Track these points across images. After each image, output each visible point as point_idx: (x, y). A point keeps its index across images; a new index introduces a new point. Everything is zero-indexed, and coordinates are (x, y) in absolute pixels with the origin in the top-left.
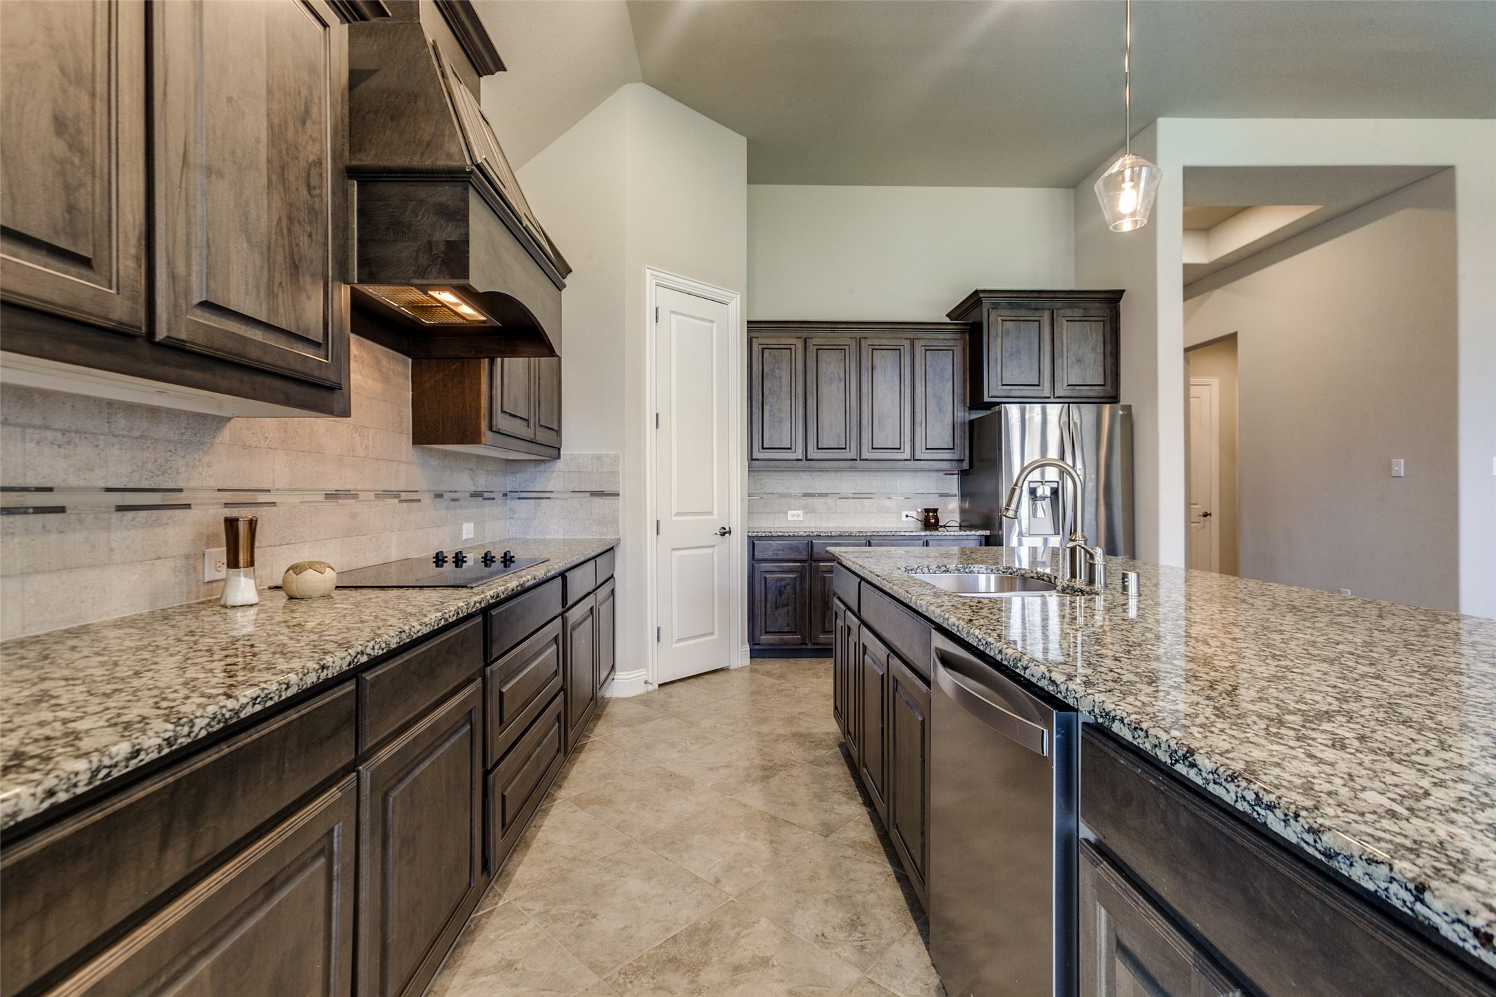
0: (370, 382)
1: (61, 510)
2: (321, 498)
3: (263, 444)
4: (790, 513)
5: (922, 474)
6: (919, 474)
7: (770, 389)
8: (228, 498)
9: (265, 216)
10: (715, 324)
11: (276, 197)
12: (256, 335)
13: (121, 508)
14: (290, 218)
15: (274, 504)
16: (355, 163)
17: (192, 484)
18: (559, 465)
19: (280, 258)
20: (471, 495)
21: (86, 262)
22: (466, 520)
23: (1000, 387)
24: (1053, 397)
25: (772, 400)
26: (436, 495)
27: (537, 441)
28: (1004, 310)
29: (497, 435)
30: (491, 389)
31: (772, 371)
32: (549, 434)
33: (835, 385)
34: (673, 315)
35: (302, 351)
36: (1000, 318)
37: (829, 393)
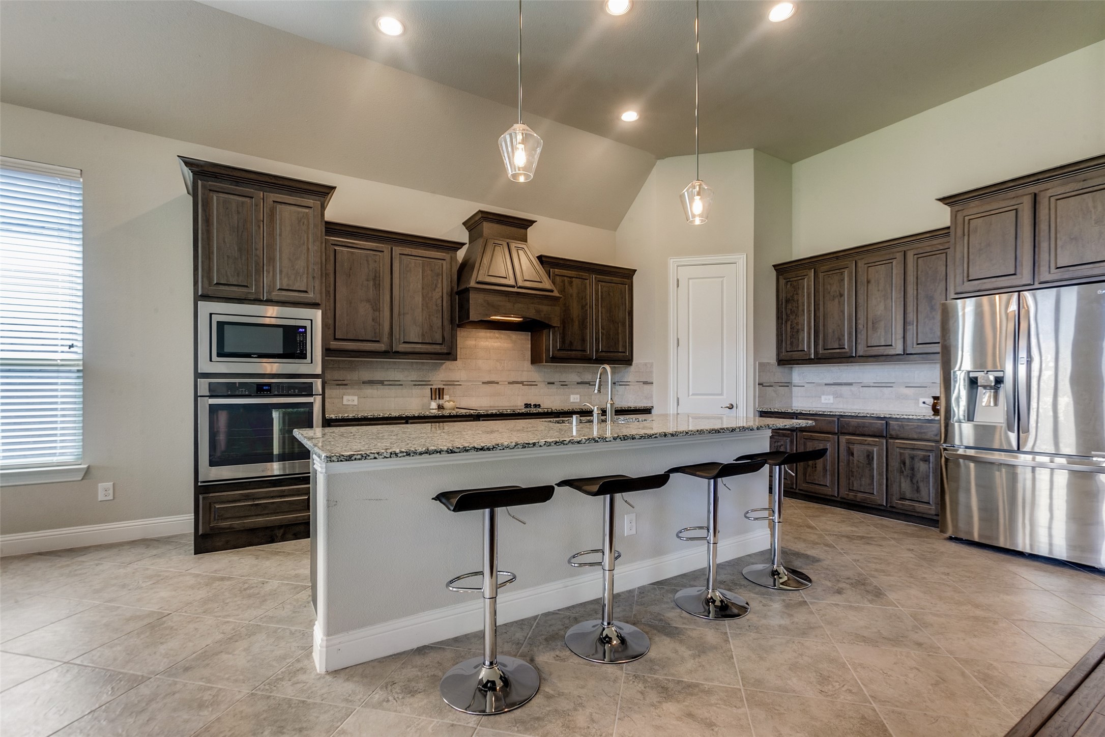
0: (505, 344)
1: (402, 385)
2: (481, 383)
3: (456, 368)
4: (822, 397)
7: (791, 310)
8: (444, 383)
9: (421, 318)
10: (725, 279)
11: (425, 312)
12: (419, 346)
14: (429, 316)
15: (461, 385)
16: (460, 289)
17: (433, 380)
18: (632, 368)
19: (426, 326)
20: (578, 383)
21: (378, 341)
22: (573, 394)
23: (967, 284)
24: (1036, 283)
25: (792, 317)
26: (549, 383)
27: (596, 359)
28: (974, 207)
29: (554, 359)
30: (550, 341)
31: (792, 297)
32: (612, 354)
33: (836, 300)
34: (690, 280)
35: (434, 346)
36: (967, 218)
37: (832, 307)
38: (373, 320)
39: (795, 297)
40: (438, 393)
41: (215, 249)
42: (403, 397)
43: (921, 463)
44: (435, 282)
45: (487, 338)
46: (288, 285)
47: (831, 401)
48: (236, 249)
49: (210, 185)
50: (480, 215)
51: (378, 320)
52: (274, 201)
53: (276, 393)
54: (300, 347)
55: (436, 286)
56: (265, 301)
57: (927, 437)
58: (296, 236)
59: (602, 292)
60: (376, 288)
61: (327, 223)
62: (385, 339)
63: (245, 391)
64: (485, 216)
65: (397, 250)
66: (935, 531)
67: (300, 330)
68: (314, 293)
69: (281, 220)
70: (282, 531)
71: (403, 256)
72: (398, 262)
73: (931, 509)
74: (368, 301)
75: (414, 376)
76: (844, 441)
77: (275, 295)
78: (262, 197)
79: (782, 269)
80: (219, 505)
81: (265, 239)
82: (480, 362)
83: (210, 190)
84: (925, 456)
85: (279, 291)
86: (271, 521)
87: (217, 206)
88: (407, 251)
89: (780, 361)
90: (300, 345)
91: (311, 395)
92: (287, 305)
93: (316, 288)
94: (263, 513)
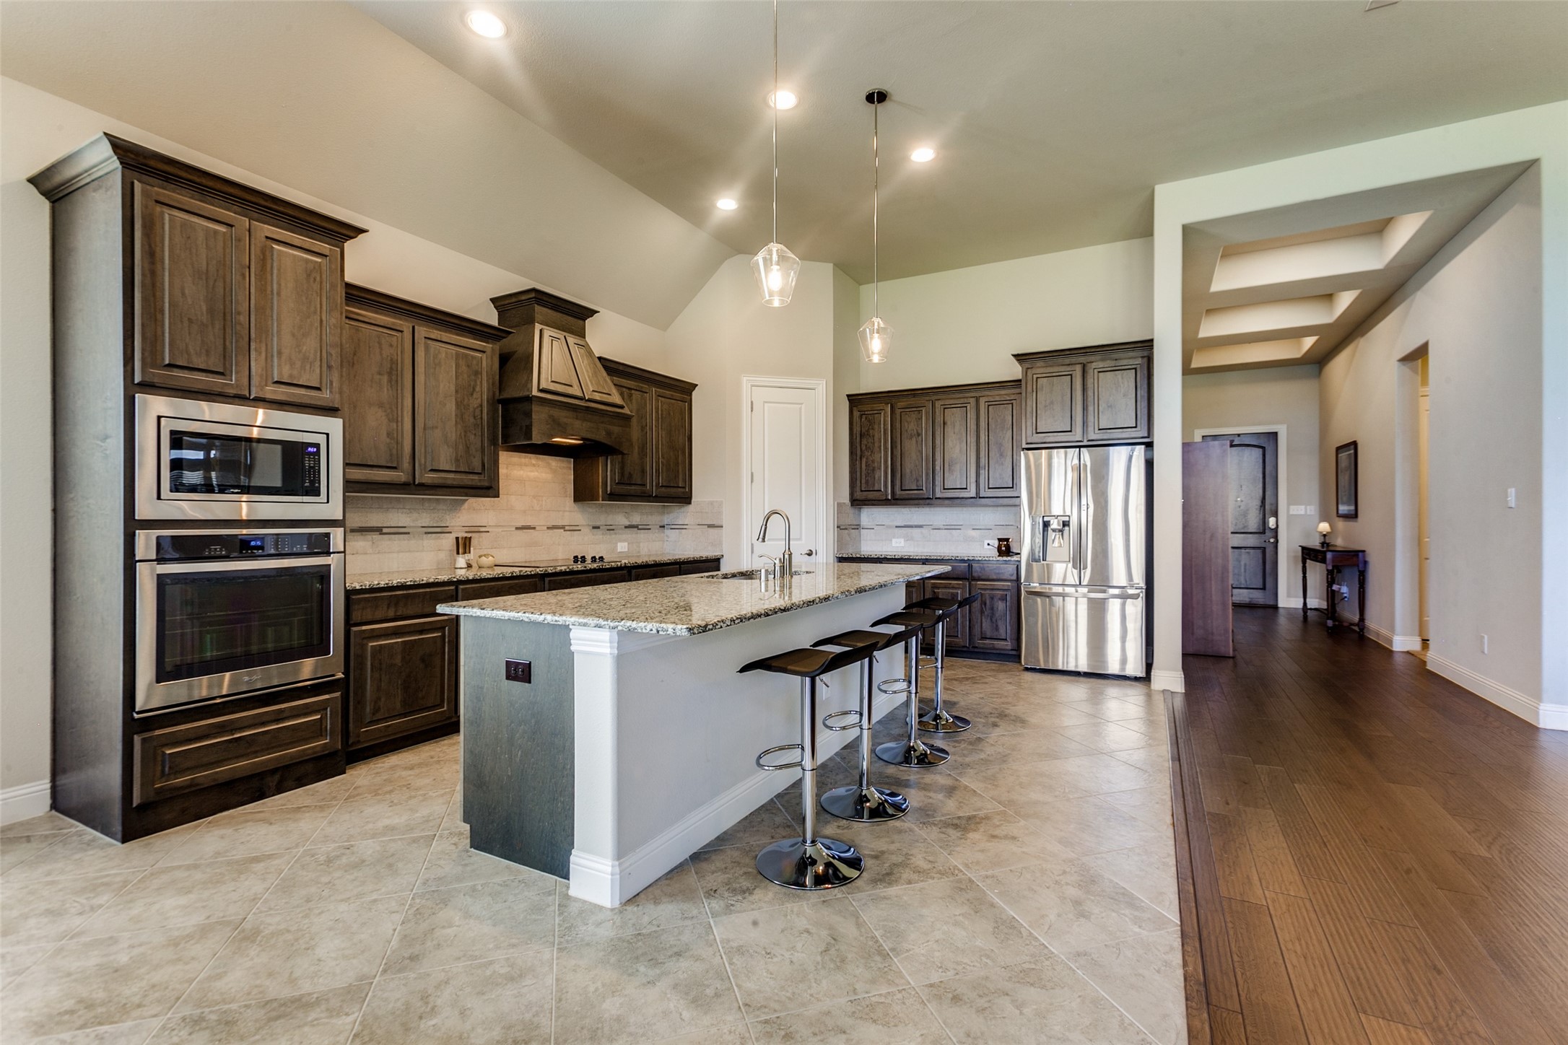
0: (544, 475)
1: (409, 533)
2: (514, 529)
4: (894, 540)
5: (1002, 508)
6: (999, 508)
7: (866, 446)
8: (467, 529)
9: (454, 434)
10: (803, 406)
11: (459, 426)
12: (452, 476)
13: (426, 533)
14: (465, 432)
15: (488, 532)
16: (501, 397)
18: (691, 508)
19: (461, 447)
20: (626, 527)
21: (395, 468)
22: (620, 541)
23: (1035, 435)
24: (1085, 440)
25: (867, 453)
26: (594, 528)
27: (656, 496)
28: (1040, 368)
29: (613, 496)
30: (605, 472)
31: (868, 431)
32: (673, 490)
33: (914, 439)
34: (766, 404)
35: (471, 477)
36: (1035, 376)
37: (910, 446)
38: (388, 435)
39: (871, 432)
40: (463, 545)
41: (167, 305)
42: (410, 551)
43: (1000, 602)
44: (472, 383)
45: (520, 465)
46: (291, 376)
47: (902, 544)
48: (204, 308)
49: (158, 194)
50: (533, 295)
51: (395, 435)
52: (267, 237)
53: (273, 551)
54: (310, 477)
55: (474, 389)
56: (253, 399)
57: (1004, 578)
58: (304, 298)
59: (662, 411)
60: (391, 387)
61: (348, 285)
62: (406, 464)
63: (221, 550)
64: (539, 297)
65: (422, 331)
66: (1011, 665)
67: (310, 449)
68: (331, 392)
69: (279, 270)
70: (277, 777)
71: (429, 342)
72: (423, 349)
73: (1007, 645)
74: (381, 405)
75: (425, 519)
76: (930, 585)
77: (271, 392)
78: (248, 227)
79: (855, 401)
80: (170, 749)
81: (252, 297)
82: (513, 498)
83: (157, 202)
84: (1002, 595)
85: (275, 385)
86: (262, 762)
87: (170, 232)
88: (435, 334)
89: (854, 500)
90: (310, 474)
91: (328, 553)
92: (286, 408)
93: (334, 384)
94: (249, 751)
